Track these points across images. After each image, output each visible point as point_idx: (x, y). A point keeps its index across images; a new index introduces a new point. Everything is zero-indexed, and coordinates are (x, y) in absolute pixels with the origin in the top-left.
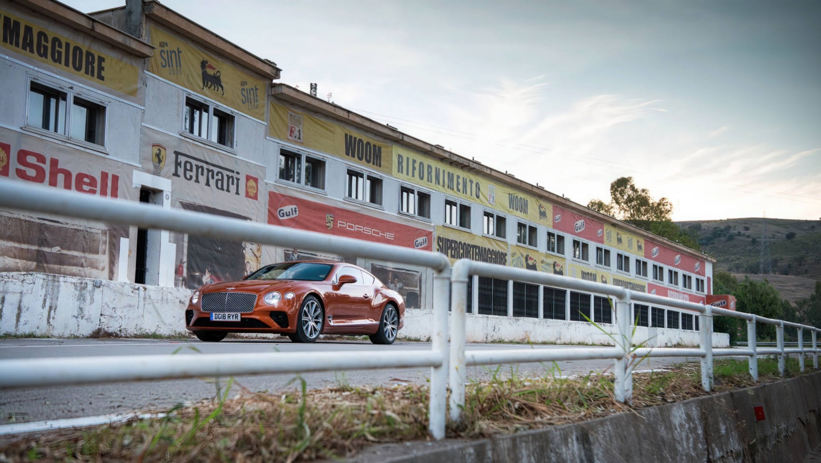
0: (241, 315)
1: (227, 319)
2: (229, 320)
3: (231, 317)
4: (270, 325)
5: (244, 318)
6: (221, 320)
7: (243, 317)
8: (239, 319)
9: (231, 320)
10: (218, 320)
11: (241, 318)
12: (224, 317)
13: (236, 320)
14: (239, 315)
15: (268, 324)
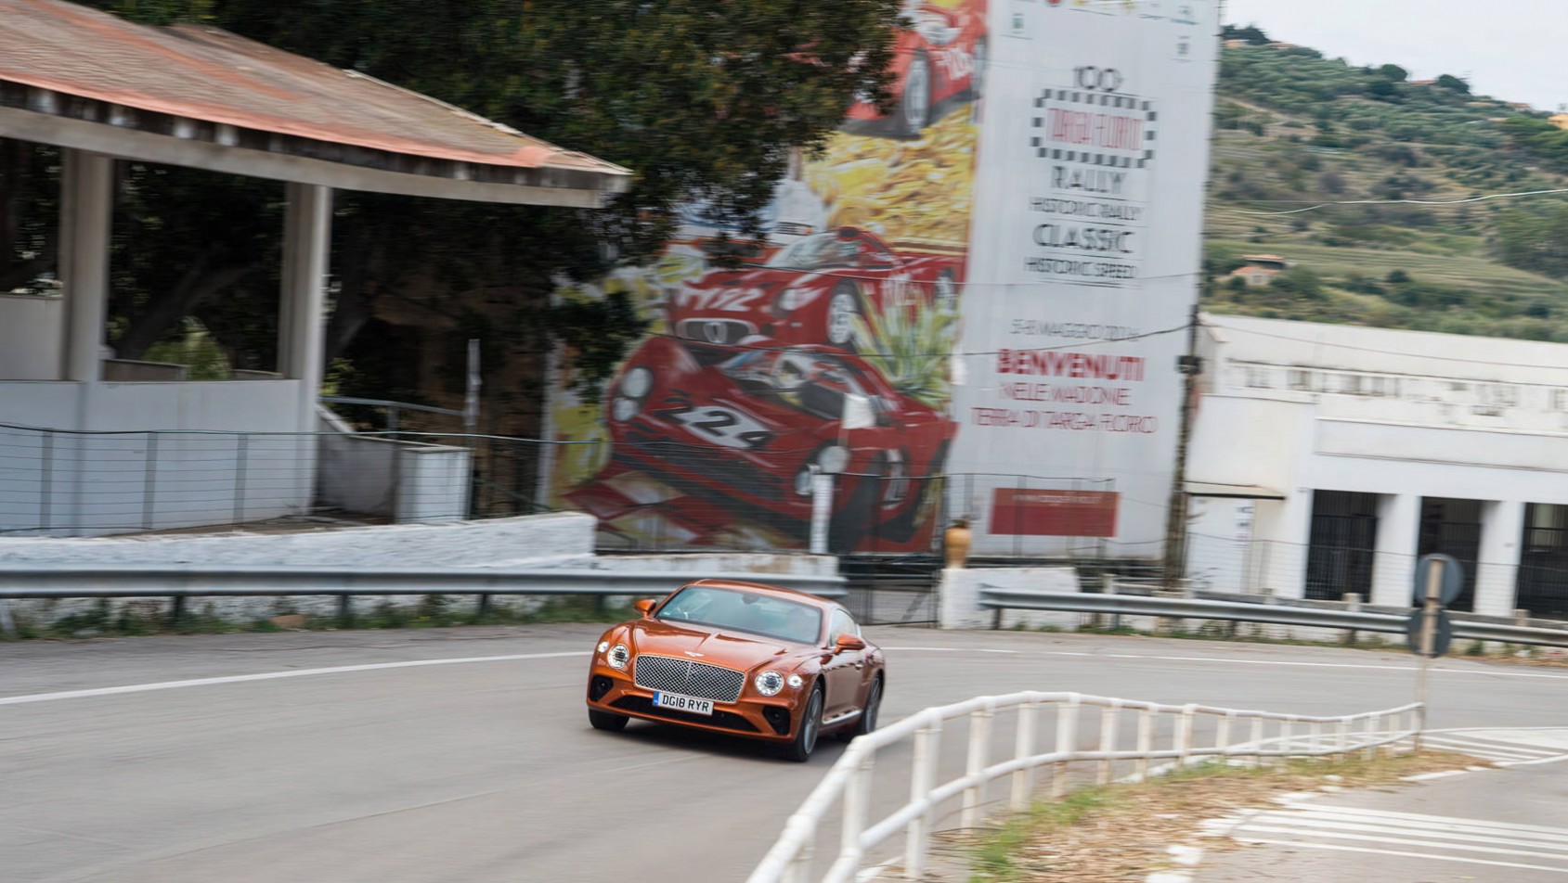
0: (715, 704)
1: (686, 708)
2: (690, 710)
3: (695, 705)
4: (760, 728)
5: (718, 711)
6: (674, 707)
7: (716, 708)
8: (709, 712)
9: (694, 710)
10: (668, 706)
11: (714, 711)
12: (682, 702)
13: (704, 712)
14: (711, 704)
15: (757, 724)
